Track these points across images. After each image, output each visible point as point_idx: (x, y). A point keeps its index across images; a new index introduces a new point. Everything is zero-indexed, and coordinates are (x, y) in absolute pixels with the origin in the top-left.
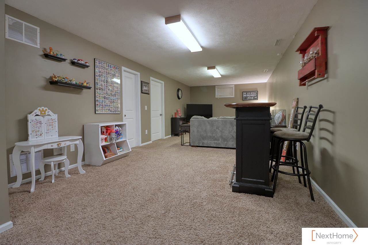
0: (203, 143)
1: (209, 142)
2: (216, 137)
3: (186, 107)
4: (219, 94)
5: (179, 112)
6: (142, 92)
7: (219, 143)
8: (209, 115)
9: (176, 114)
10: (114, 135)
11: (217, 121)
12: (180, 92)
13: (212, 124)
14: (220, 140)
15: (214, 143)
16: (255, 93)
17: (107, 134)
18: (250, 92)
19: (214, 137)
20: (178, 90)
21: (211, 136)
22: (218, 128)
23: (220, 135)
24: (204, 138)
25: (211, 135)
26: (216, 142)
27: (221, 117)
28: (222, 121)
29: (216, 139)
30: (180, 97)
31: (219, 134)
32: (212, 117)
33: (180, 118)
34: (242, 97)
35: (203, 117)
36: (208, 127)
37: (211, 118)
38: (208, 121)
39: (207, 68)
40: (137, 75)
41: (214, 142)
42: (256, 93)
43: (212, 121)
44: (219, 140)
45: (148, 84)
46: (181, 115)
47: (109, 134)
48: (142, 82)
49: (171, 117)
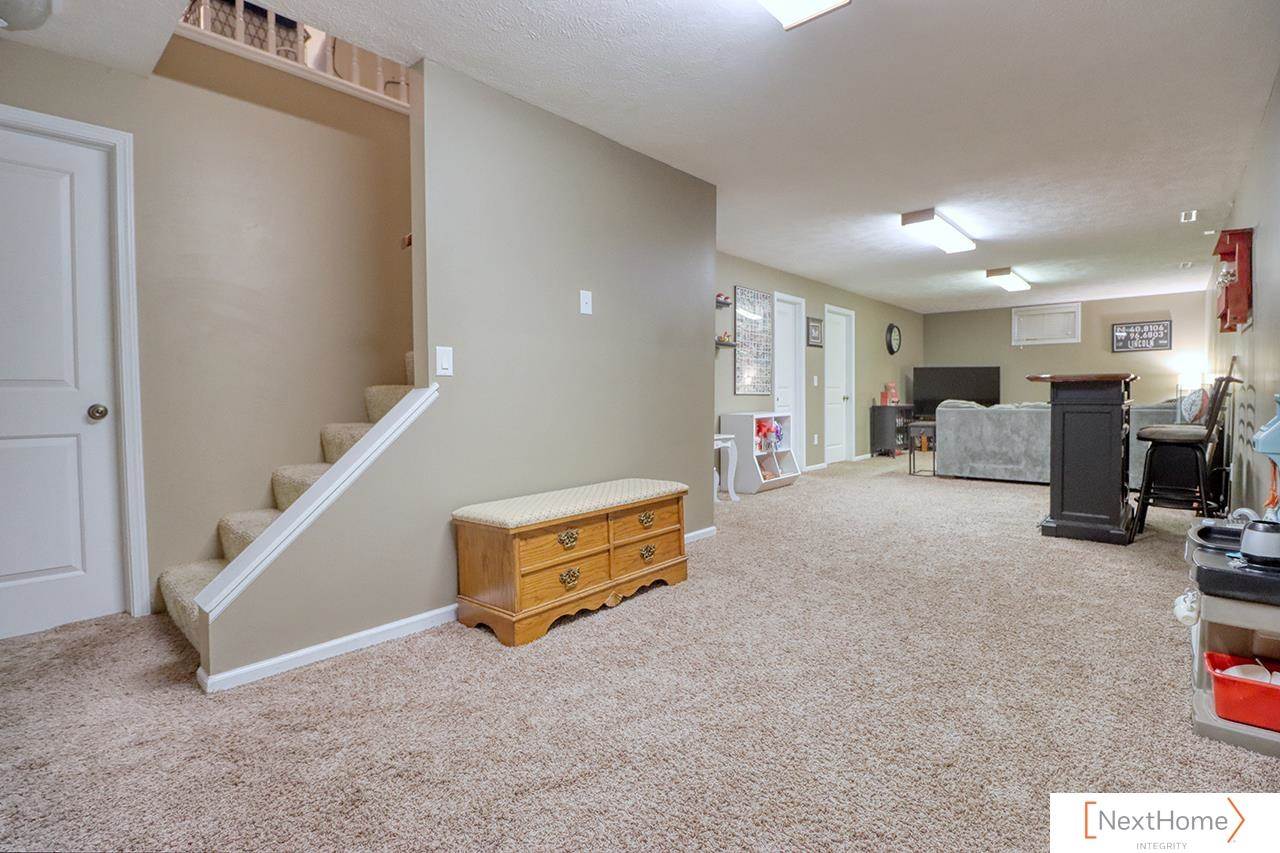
0: (972, 469)
1: (990, 467)
2: (1010, 454)
3: (911, 377)
4: (1021, 334)
5: (894, 391)
6: (808, 345)
7: (1020, 472)
8: (990, 398)
9: (884, 396)
10: (773, 437)
11: (1015, 413)
12: (895, 335)
13: (999, 422)
14: (1024, 462)
15: (1006, 469)
16: (1161, 328)
17: (760, 434)
18: (1142, 324)
19: (1006, 454)
20: (890, 329)
21: (995, 453)
22: (1016, 431)
23: (1023, 449)
24: (975, 457)
25: (997, 449)
26: (1010, 467)
27: (1025, 404)
28: (1029, 413)
29: (1010, 461)
30: (895, 347)
31: (1020, 448)
32: (998, 403)
33: (895, 407)
34: (1110, 342)
35: (973, 403)
36: (989, 430)
37: (996, 407)
38: (987, 414)
39: (984, 273)
40: (799, 304)
41: (1004, 466)
42: (1166, 328)
43: (999, 413)
44: (1018, 462)
45: (820, 321)
46: (897, 399)
47: (765, 436)
48: (808, 318)
49: (871, 405)
